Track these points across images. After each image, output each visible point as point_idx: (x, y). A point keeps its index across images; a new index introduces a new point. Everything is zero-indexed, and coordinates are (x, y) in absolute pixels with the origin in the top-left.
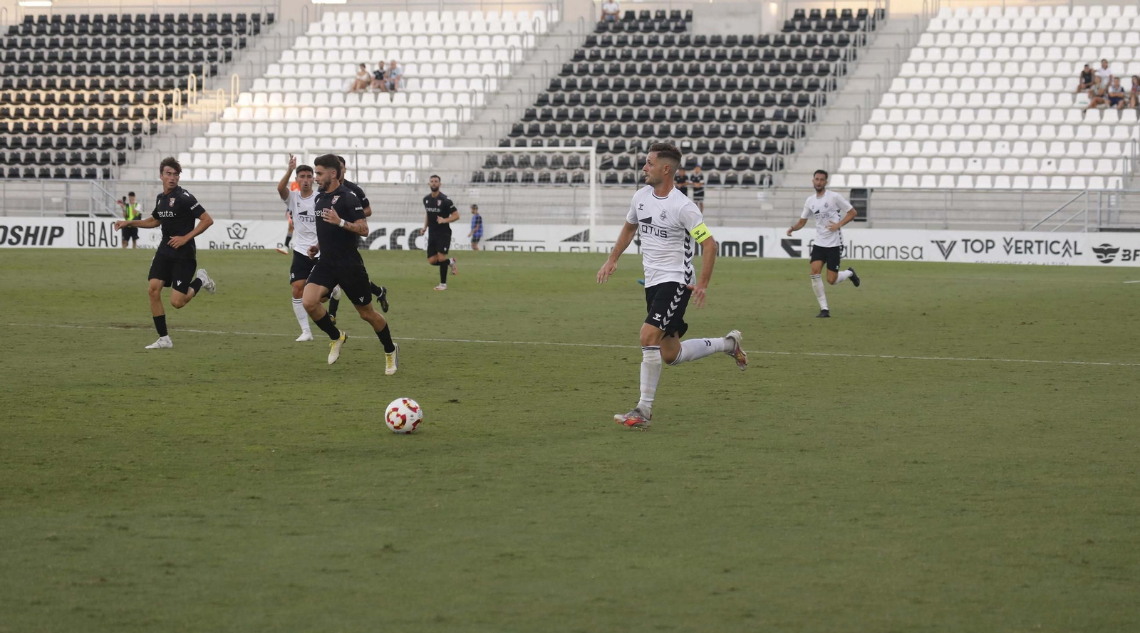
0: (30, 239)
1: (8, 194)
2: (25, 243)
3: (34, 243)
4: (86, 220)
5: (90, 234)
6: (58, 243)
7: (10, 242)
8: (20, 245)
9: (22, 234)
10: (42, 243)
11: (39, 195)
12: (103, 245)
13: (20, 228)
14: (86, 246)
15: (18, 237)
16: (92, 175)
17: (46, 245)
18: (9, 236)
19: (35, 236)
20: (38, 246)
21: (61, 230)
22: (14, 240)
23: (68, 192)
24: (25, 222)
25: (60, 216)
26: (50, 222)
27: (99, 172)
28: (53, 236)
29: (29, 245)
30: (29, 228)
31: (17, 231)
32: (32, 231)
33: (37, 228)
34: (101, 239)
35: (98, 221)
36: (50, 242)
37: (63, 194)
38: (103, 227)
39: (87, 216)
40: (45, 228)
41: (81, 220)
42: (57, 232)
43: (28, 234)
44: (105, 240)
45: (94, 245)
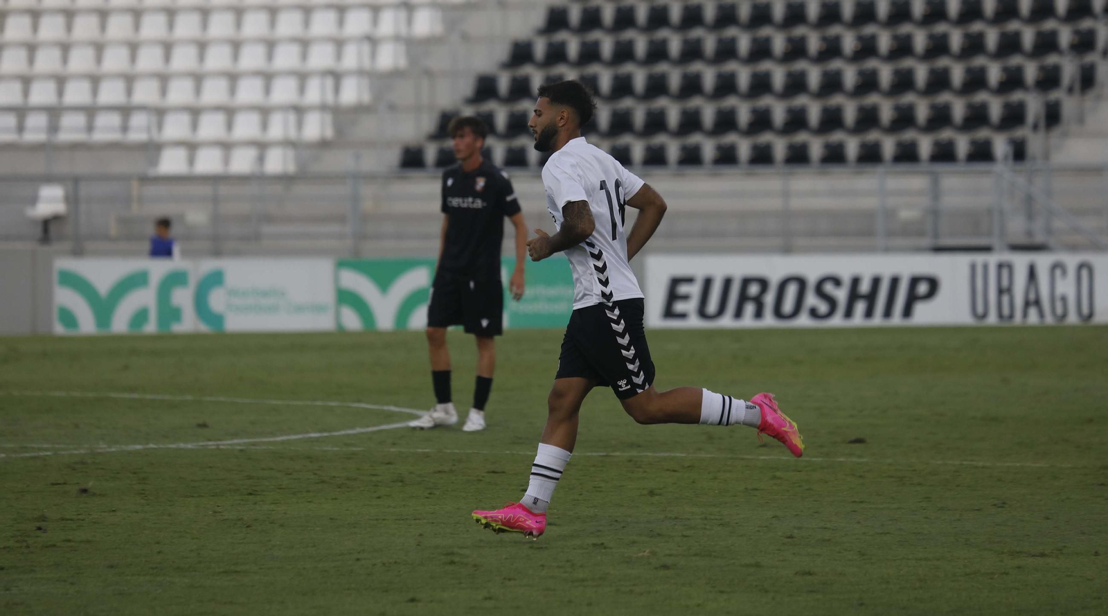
0: (860, 307)
1: (796, 203)
2: (849, 313)
3: (869, 313)
4: (993, 259)
5: (1001, 292)
6: (924, 314)
7: (814, 313)
8: (837, 321)
9: (841, 295)
10: (888, 313)
11: (870, 203)
12: (1033, 317)
13: (837, 282)
14: (992, 319)
15: (832, 303)
16: (982, 154)
17: (897, 320)
18: (811, 300)
19: (871, 298)
20: (877, 320)
21: (933, 284)
22: (823, 308)
23: (936, 193)
24: (847, 266)
25: (918, 250)
26: (907, 265)
27: (1001, 146)
28: (912, 299)
29: (858, 319)
30: (856, 282)
31: (829, 288)
32: (865, 287)
33: (876, 282)
34: (1027, 304)
35: (1021, 262)
36: (907, 312)
37: (925, 201)
38: (1032, 274)
39: (987, 249)
40: (895, 282)
41: (980, 258)
42: (923, 288)
43: (854, 296)
44: (1037, 303)
45: (1011, 316)
